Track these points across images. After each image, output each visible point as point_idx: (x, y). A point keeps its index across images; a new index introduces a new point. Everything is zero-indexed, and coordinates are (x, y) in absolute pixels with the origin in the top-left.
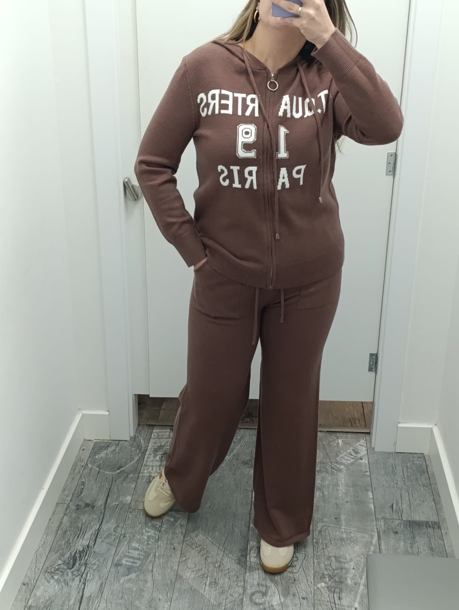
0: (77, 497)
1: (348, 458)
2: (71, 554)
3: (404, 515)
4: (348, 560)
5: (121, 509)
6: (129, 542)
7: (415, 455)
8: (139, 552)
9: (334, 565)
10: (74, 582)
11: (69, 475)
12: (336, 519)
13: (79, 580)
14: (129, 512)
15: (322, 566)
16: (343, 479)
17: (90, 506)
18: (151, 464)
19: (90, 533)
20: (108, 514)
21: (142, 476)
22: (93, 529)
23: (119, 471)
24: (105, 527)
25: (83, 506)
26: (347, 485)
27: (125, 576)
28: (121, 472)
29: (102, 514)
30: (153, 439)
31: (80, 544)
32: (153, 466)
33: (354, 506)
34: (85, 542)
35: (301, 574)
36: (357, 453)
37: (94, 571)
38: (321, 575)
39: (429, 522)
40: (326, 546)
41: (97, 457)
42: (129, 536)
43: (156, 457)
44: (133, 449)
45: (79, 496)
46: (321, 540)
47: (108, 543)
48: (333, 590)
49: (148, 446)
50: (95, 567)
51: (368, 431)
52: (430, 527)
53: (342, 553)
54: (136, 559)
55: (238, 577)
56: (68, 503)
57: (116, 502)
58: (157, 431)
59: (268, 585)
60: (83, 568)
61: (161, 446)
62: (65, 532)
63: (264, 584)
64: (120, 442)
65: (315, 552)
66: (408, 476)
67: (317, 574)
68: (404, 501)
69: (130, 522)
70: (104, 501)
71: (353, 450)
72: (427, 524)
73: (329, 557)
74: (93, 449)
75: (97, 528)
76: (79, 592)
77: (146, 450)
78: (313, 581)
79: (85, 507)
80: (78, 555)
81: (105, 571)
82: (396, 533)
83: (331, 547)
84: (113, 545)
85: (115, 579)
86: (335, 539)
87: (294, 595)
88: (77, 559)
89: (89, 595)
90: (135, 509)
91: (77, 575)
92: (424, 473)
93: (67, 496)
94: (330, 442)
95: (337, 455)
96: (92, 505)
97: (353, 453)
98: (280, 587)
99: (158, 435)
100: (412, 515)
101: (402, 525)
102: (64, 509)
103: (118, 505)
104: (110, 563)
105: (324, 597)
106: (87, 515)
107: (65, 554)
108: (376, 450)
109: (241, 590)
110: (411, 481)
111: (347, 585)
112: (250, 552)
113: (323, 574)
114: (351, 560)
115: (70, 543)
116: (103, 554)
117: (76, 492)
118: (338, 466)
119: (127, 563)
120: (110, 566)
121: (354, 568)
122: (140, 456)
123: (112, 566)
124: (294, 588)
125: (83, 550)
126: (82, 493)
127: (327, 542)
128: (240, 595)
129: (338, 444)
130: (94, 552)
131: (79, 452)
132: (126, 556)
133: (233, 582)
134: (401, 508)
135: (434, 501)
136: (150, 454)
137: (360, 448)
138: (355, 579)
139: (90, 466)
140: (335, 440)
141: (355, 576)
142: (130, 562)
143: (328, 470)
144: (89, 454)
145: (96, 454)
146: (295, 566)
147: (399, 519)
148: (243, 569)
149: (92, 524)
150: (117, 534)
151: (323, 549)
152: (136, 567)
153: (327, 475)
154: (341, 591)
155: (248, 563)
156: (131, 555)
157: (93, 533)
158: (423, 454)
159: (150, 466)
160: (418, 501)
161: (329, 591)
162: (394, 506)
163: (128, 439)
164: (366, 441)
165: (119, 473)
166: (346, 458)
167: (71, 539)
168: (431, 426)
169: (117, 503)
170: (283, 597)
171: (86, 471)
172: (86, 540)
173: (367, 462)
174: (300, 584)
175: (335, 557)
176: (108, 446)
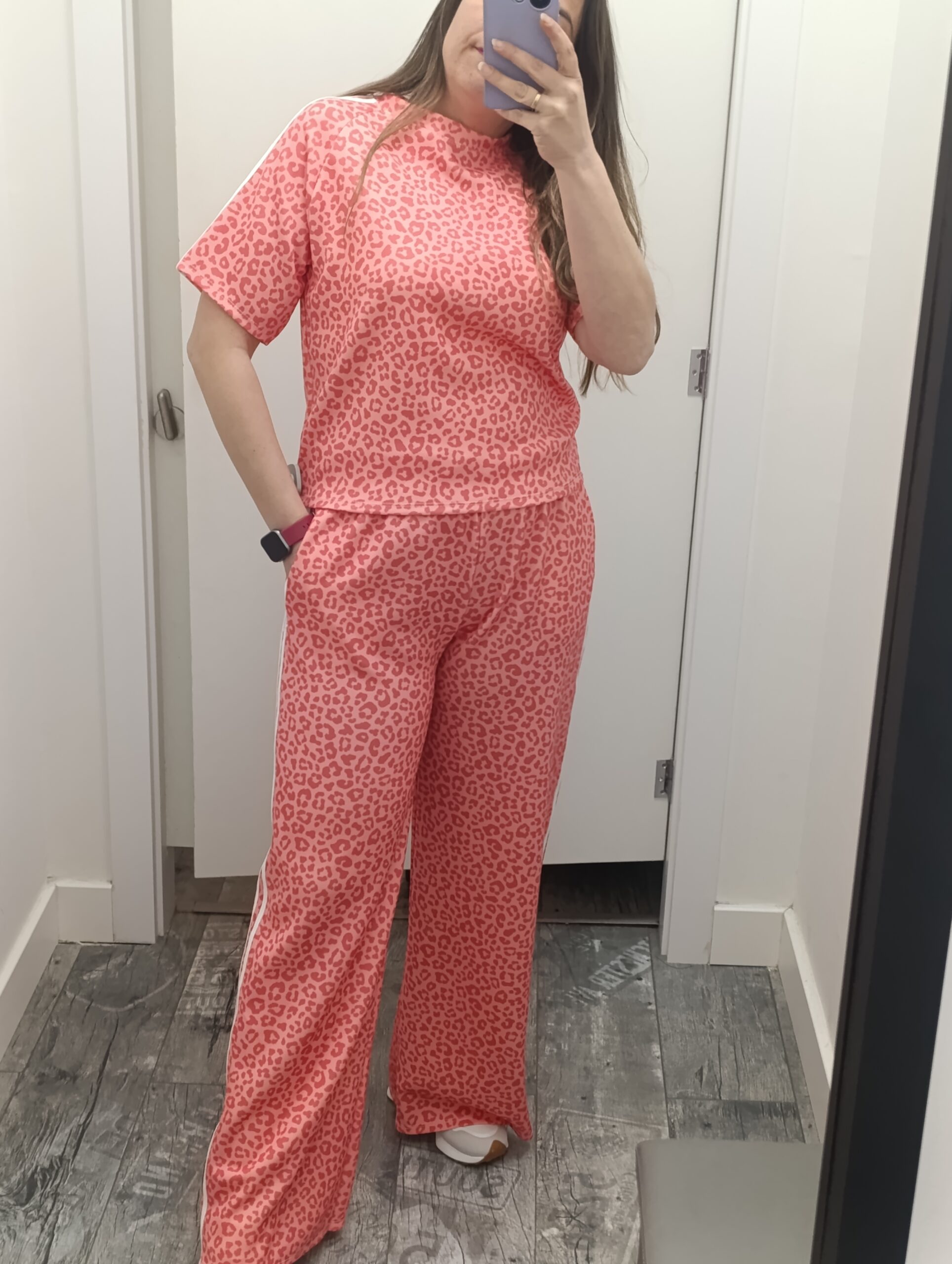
1: (613, 977)
2: (24, 1174)
3: (725, 1090)
4: (608, 1181)
5: (134, 1082)
6: (149, 1150)
7: (750, 971)
8: (168, 1170)
9: (579, 1191)
10: (30, 1231)
11: (26, 1013)
12: (583, 1098)
13: (39, 1227)
14: (150, 1090)
15: (554, 1193)
16: (600, 1020)
17: (69, 1077)
18: (200, 991)
19: (67, 1131)
20: (105, 1092)
21: (181, 1016)
22: (74, 1123)
23: (131, 1006)
24: (98, 1119)
26: (608, 1029)
27: (138, 1218)
28: (135, 1007)
29: (94, 1092)
30: (206, 940)
31: (43, 1154)
32: (203, 997)
33: (622, 1074)
34: (56, 1150)
35: (508, 1211)
36: (630, 966)
37: (73, 1208)
38: (549, 1212)
39: (775, 1103)
40: (563, 1154)
41: (85, 978)
42: (150, 1138)
43: (211, 978)
44: (162, 961)
46: (552, 1143)
47: (105, 1152)
48: (575, 1242)
49: (195, 955)
50: (75, 1201)
51: (654, 923)
52: (777, 1115)
53: (595, 1168)
54: (164, 1183)
55: (377, 1219)
57: (123, 1068)
58: (216, 925)
59: (439, 1233)
60: (49, 1204)
61: (222, 954)
62: (14, 1130)
63: (432, 1232)
64: (137, 948)
65: (539, 1167)
66: (733, 1011)
67: (542, 1211)
68: (725, 1063)
69: (151, 1109)
70: (98, 1066)
71: (622, 960)
72: (771, 1109)
73: (568, 1177)
74: (77, 960)
75: (82, 1121)
76: (38, 1253)
77: (190, 964)
78: (533, 1225)
79: (57, 1079)
80: (38, 1177)
81: (96, 1208)
82: (708, 1126)
83: (573, 1157)
84: (114, 1156)
85: (118, 1225)
86: (581, 1139)
87: (493, 1254)
88: (36, 1185)
89: (59, 1258)
90: (163, 1082)
91: (36, 1216)
92: (767, 1005)
93: (20, 1056)
94: (577, 944)
95: (590, 972)
97: (622, 967)
98: (464, 1238)
99: (216, 932)
100: (741, 1088)
101: (720, 1111)
102: (12, 1084)
103: (127, 1074)
104: (106, 1193)
105: (556, 1257)
106: (60, 1095)
107: (12, 1175)
108: (669, 961)
109: (382, 1245)
110: (740, 1022)
111: (603, 1233)
112: (404, 1167)
113: (556, 1211)
114: (614, 1182)
115: (23, 1153)
116: (93, 1174)
118: (591, 992)
119: (144, 1193)
120: (106, 1198)
121: (618, 1198)
122: (177, 975)
123: (112, 1199)
124: (494, 1239)
125: (51, 1165)
126: (51, 1049)
127: (564, 1146)
128: (379, 1255)
129: (593, 948)
130: (74, 1170)
131: (47, 968)
132: (141, 1178)
133: (367, 1229)
134: (718, 1076)
135: (786, 1061)
136: (198, 972)
137: (637, 956)
138: (621, 1220)
139: (70, 995)
140: (586, 941)
141: (621, 1213)
142: (151, 1190)
143: (570, 999)
144: (68, 971)
145: (82, 971)
146: (497, 1195)
147: (714, 1099)
148: (388, 1202)
149: (72, 1112)
150: (124, 1134)
151: (557, 1159)
152: (163, 1200)
153: (568, 1011)
154: (591, 1244)
155: (399, 1190)
156: (152, 1175)
157: (74, 1130)
158: (765, 967)
159: (197, 996)
160: (753, 1062)
161: (566, 1244)
162: (705, 1071)
163: (152, 940)
164: (649, 942)
165: (130, 1010)
166: (608, 976)
167: (25, 1143)
168: (781, 910)
169: (126, 1071)
170: (471, 1257)
171: (61, 1005)
172: (58, 1146)
173: (650, 984)
174: (507, 1230)
175: (581, 1176)
176: (110, 956)
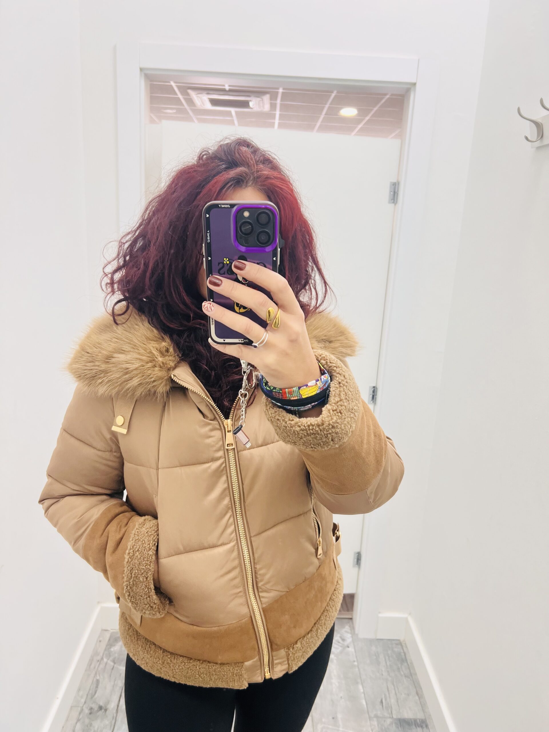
0: (92, 698)
25: (96, 709)
45: (93, 697)
56: (81, 705)
96: (105, 708)
117: (90, 692)
